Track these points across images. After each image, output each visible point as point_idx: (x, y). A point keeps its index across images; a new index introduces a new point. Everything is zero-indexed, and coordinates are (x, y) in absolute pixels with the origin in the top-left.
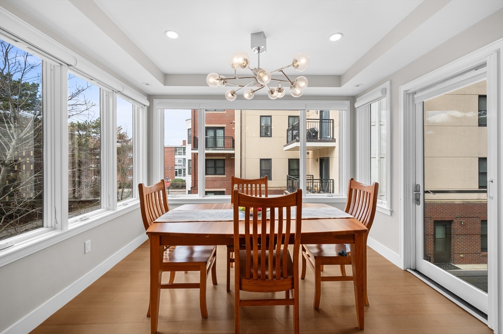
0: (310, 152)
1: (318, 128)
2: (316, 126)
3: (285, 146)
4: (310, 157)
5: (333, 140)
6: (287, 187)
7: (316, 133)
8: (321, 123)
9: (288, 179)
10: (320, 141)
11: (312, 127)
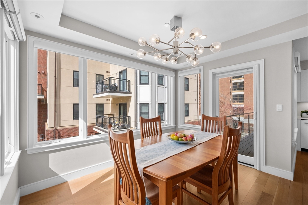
0: (111, 99)
1: (118, 84)
2: (117, 83)
3: (94, 95)
4: (111, 103)
5: (130, 93)
6: (96, 123)
7: (117, 87)
8: (120, 81)
9: (97, 118)
10: (119, 92)
11: (114, 83)
